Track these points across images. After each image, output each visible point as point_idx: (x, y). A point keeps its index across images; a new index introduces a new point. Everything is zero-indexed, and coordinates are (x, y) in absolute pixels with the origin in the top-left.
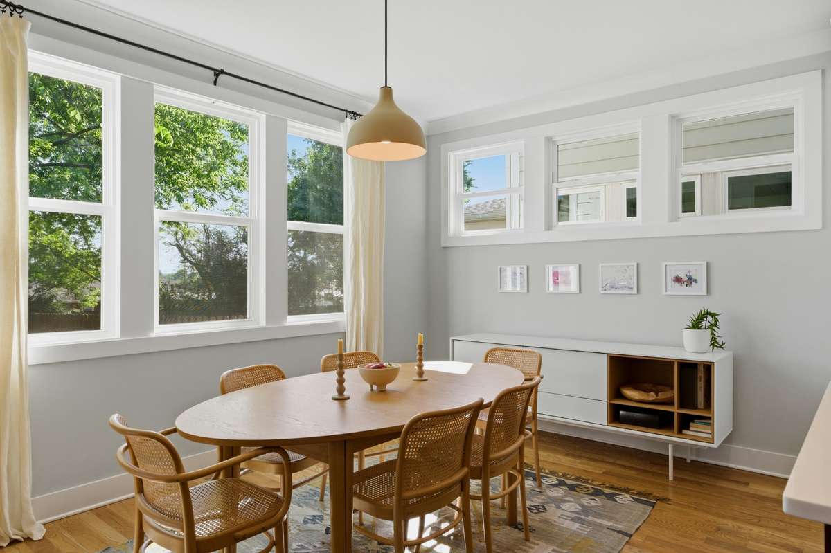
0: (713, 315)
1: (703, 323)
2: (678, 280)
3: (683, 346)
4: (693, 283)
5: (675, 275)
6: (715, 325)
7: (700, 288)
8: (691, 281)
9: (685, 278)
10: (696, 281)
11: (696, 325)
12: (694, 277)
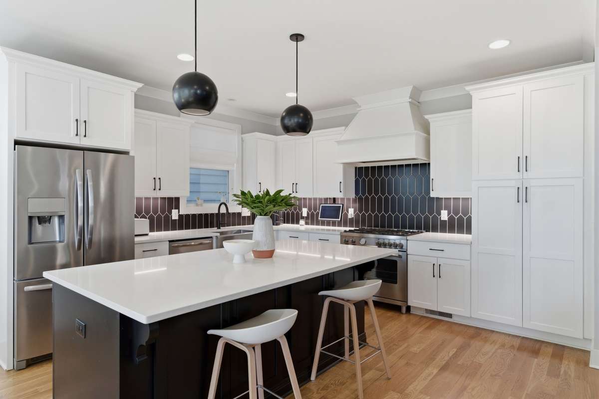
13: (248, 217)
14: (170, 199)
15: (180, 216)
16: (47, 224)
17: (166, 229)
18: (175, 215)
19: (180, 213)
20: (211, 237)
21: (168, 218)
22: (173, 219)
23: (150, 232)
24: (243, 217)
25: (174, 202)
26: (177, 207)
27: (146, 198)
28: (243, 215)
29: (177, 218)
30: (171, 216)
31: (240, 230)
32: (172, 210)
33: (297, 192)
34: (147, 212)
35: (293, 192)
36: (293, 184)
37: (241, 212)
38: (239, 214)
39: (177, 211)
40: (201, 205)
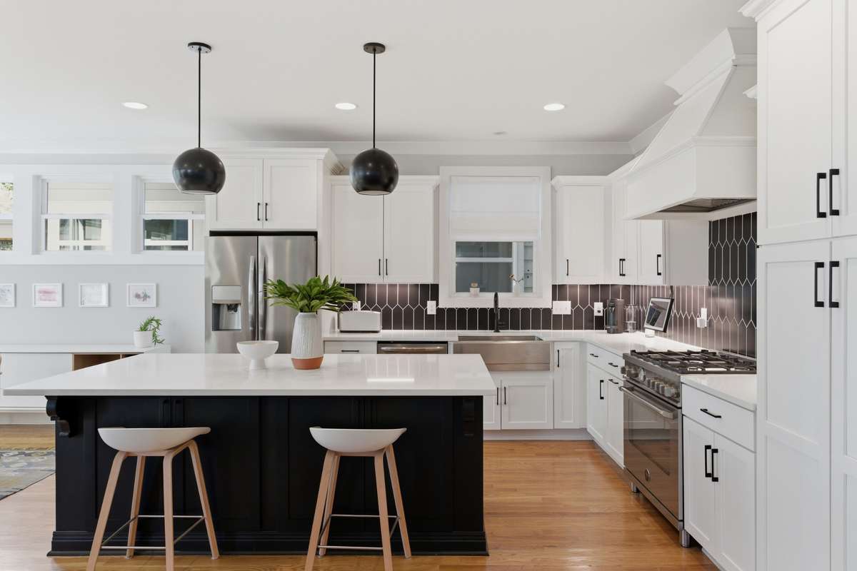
0: (157, 321)
1: (149, 327)
2: (138, 296)
3: (133, 344)
4: (148, 299)
5: (135, 292)
6: (158, 328)
7: (152, 302)
8: (146, 297)
9: (142, 295)
10: (149, 297)
11: (144, 329)
12: (148, 295)
13: (565, 316)
14: (424, 287)
15: (440, 311)
16: (233, 312)
17: (419, 327)
18: (431, 308)
19: (440, 306)
20: (446, 342)
21: (421, 312)
22: (428, 313)
23: (383, 329)
24: (554, 315)
25: (431, 291)
26: (435, 297)
28: (555, 312)
29: (434, 313)
30: (426, 310)
31: (534, 337)
32: (428, 302)
33: (624, 275)
34: (392, 303)
35: (621, 275)
36: (621, 260)
37: (550, 307)
38: (548, 311)
39: (434, 302)
40: (476, 295)
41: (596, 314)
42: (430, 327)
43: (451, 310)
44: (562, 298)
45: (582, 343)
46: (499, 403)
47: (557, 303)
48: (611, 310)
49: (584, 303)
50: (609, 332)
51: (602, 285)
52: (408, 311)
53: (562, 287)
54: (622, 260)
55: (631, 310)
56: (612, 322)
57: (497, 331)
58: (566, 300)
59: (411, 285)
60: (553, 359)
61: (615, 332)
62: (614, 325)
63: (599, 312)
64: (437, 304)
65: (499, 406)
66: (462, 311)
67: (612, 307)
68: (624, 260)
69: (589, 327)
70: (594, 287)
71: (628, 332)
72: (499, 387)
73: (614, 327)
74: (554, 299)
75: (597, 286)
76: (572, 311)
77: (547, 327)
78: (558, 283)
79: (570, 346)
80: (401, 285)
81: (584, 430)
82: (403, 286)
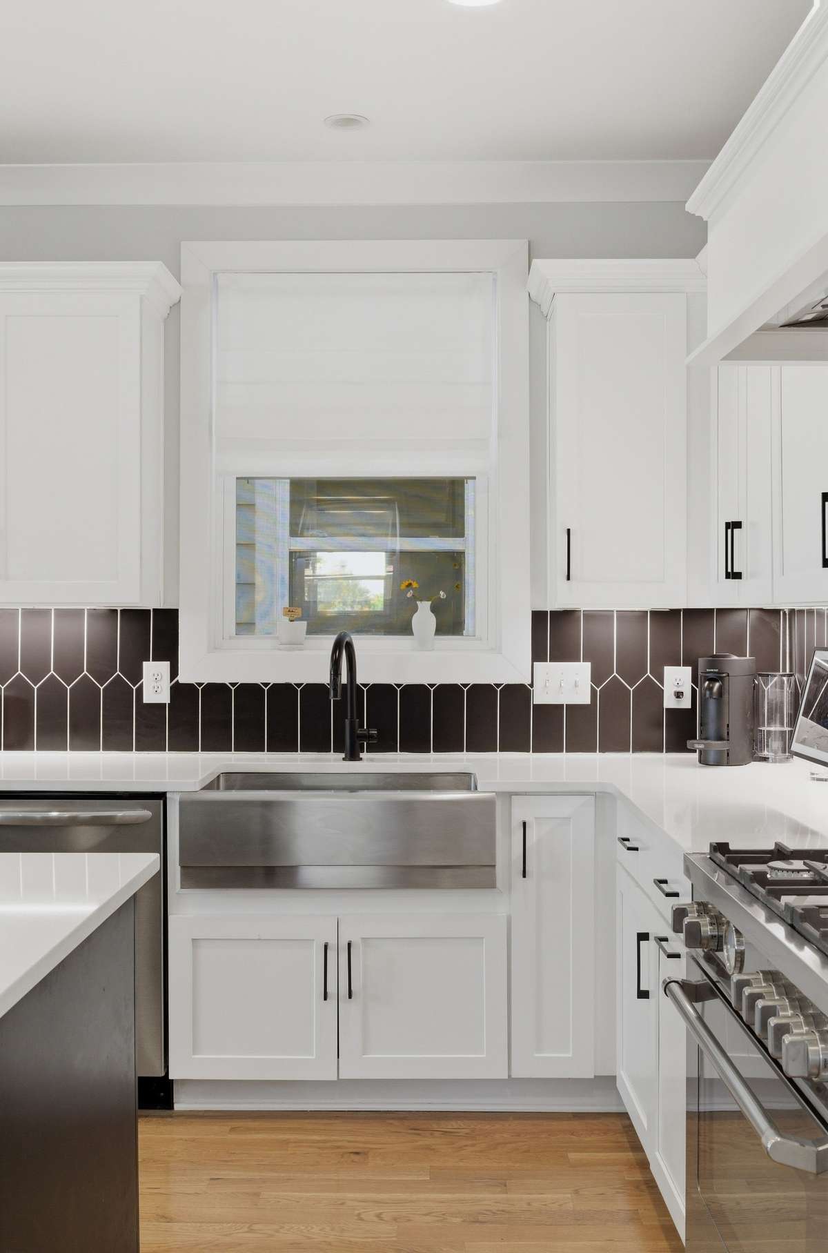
13: (574, 709)
14: (135, 617)
15: (182, 691)
17: (117, 741)
18: (155, 684)
19: (183, 678)
20: (161, 796)
21: (124, 694)
22: (146, 700)
24: (536, 708)
25: (155, 630)
26: (168, 650)
27: (30, 613)
28: (540, 697)
29: (164, 697)
30: (140, 691)
32: (145, 663)
33: (738, 576)
34: (36, 670)
35: (728, 576)
36: (728, 525)
37: (527, 682)
38: (518, 694)
39: (165, 666)
40: (294, 644)
41: (669, 702)
42: (151, 742)
43: (216, 691)
44: (563, 653)
45: (603, 799)
46: (332, 989)
47: (546, 669)
48: (711, 689)
49: (632, 668)
50: (704, 761)
51: (688, 612)
52: (86, 694)
53: (564, 617)
54: (734, 525)
55: (775, 689)
56: (712, 728)
57: (353, 756)
58: (575, 658)
59: (94, 614)
60: (506, 851)
61: (724, 760)
62: (720, 738)
63: (679, 695)
64: (174, 672)
65: (332, 1000)
66: (249, 692)
67: (713, 680)
68: (738, 525)
69: (644, 745)
70: (666, 618)
71: (765, 759)
72: (332, 943)
73: (717, 745)
74: (538, 654)
75: (674, 613)
76: (593, 692)
77: (515, 743)
78: (550, 606)
79: (566, 807)
80: (61, 614)
81: (608, 1083)
82: (69, 615)
